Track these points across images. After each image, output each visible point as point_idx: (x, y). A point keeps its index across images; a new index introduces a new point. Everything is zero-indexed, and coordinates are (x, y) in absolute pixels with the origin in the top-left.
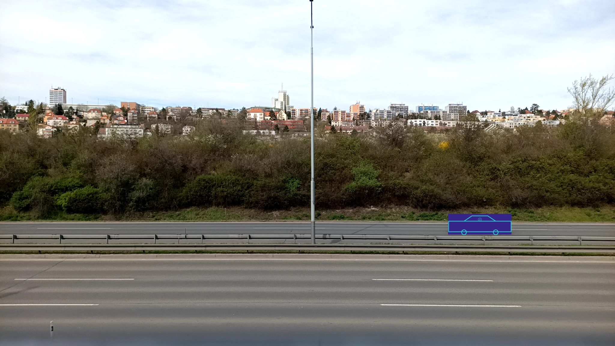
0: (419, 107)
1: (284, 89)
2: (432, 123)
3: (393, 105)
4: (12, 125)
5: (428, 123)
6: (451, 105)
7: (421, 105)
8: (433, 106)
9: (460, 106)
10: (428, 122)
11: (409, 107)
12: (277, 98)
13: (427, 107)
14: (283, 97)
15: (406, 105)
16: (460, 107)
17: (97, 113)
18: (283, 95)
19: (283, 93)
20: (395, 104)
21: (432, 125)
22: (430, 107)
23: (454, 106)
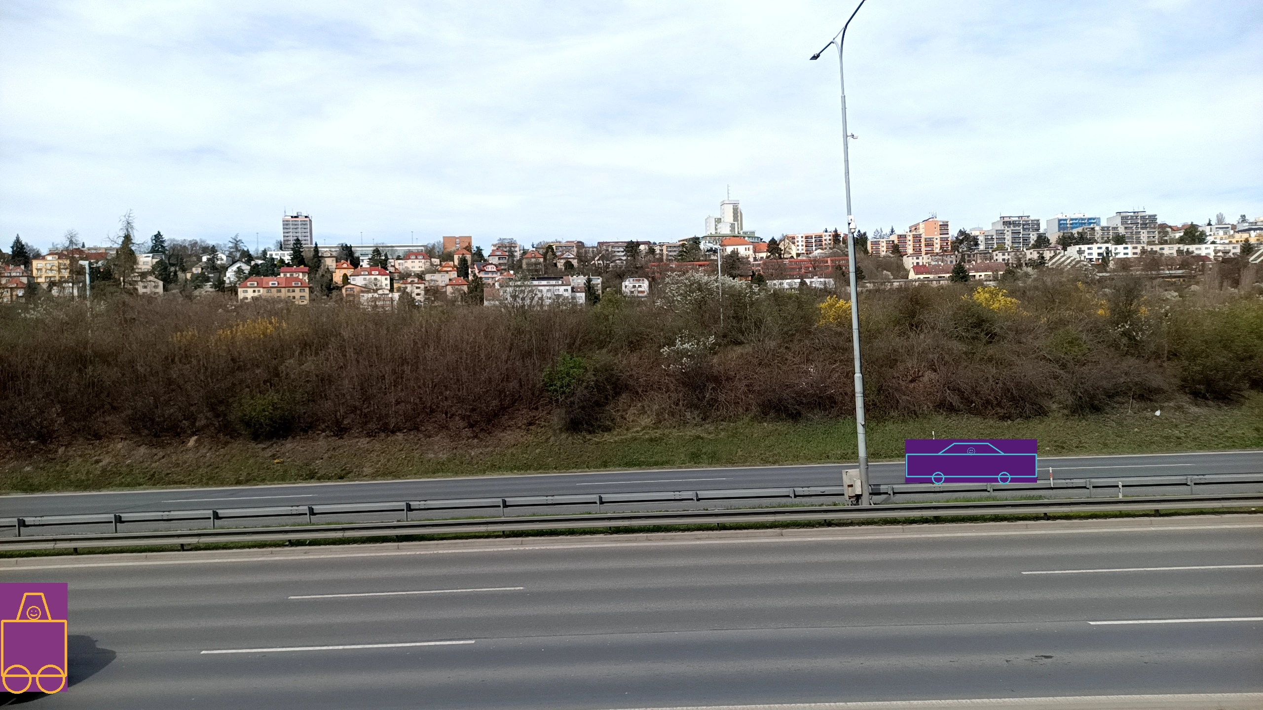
0: (1060, 220)
1: (733, 198)
2: (1126, 251)
3: (1006, 219)
4: (297, 290)
5: (1117, 251)
6: (1122, 214)
7: (1061, 217)
8: (1088, 216)
9: (1140, 214)
10: (1116, 249)
11: (1041, 222)
12: (719, 217)
13: (1076, 219)
14: (732, 214)
15: (1032, 218)
16: (1143, 218)
17: (423, 261)
18: (732, 210)
19: (731, 206)
20: (1010, 217)
21: (1125, 254)
22: (1083, 219)
23: (1131, 216)
